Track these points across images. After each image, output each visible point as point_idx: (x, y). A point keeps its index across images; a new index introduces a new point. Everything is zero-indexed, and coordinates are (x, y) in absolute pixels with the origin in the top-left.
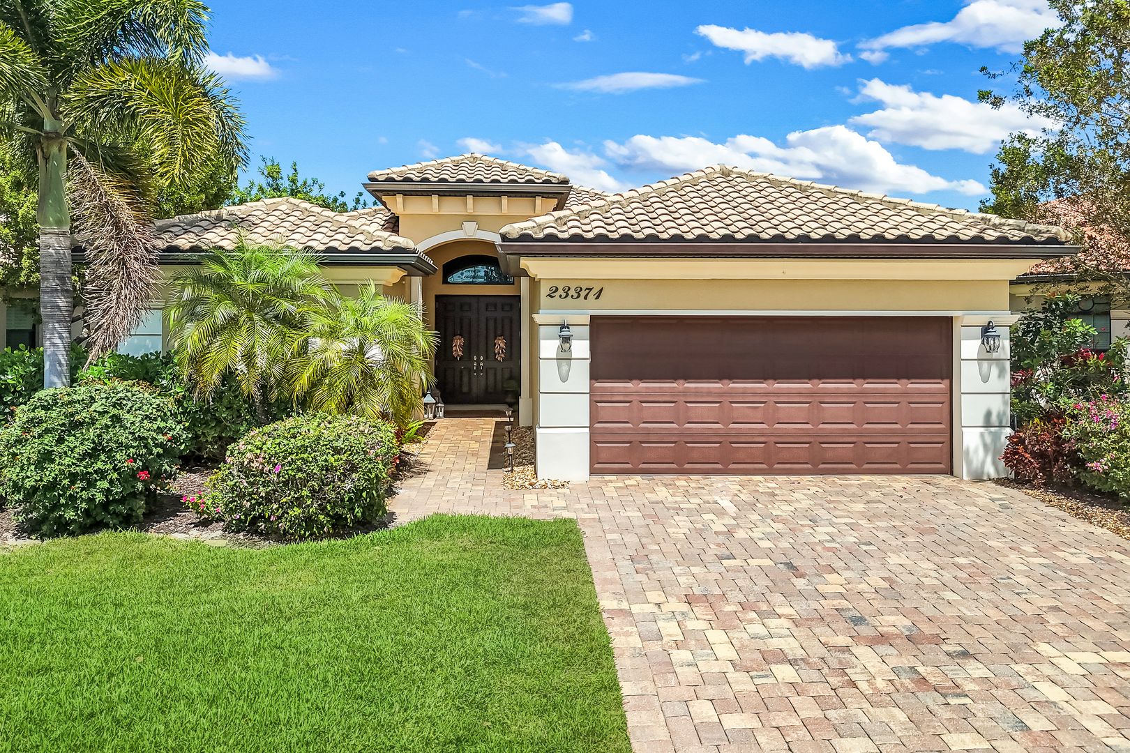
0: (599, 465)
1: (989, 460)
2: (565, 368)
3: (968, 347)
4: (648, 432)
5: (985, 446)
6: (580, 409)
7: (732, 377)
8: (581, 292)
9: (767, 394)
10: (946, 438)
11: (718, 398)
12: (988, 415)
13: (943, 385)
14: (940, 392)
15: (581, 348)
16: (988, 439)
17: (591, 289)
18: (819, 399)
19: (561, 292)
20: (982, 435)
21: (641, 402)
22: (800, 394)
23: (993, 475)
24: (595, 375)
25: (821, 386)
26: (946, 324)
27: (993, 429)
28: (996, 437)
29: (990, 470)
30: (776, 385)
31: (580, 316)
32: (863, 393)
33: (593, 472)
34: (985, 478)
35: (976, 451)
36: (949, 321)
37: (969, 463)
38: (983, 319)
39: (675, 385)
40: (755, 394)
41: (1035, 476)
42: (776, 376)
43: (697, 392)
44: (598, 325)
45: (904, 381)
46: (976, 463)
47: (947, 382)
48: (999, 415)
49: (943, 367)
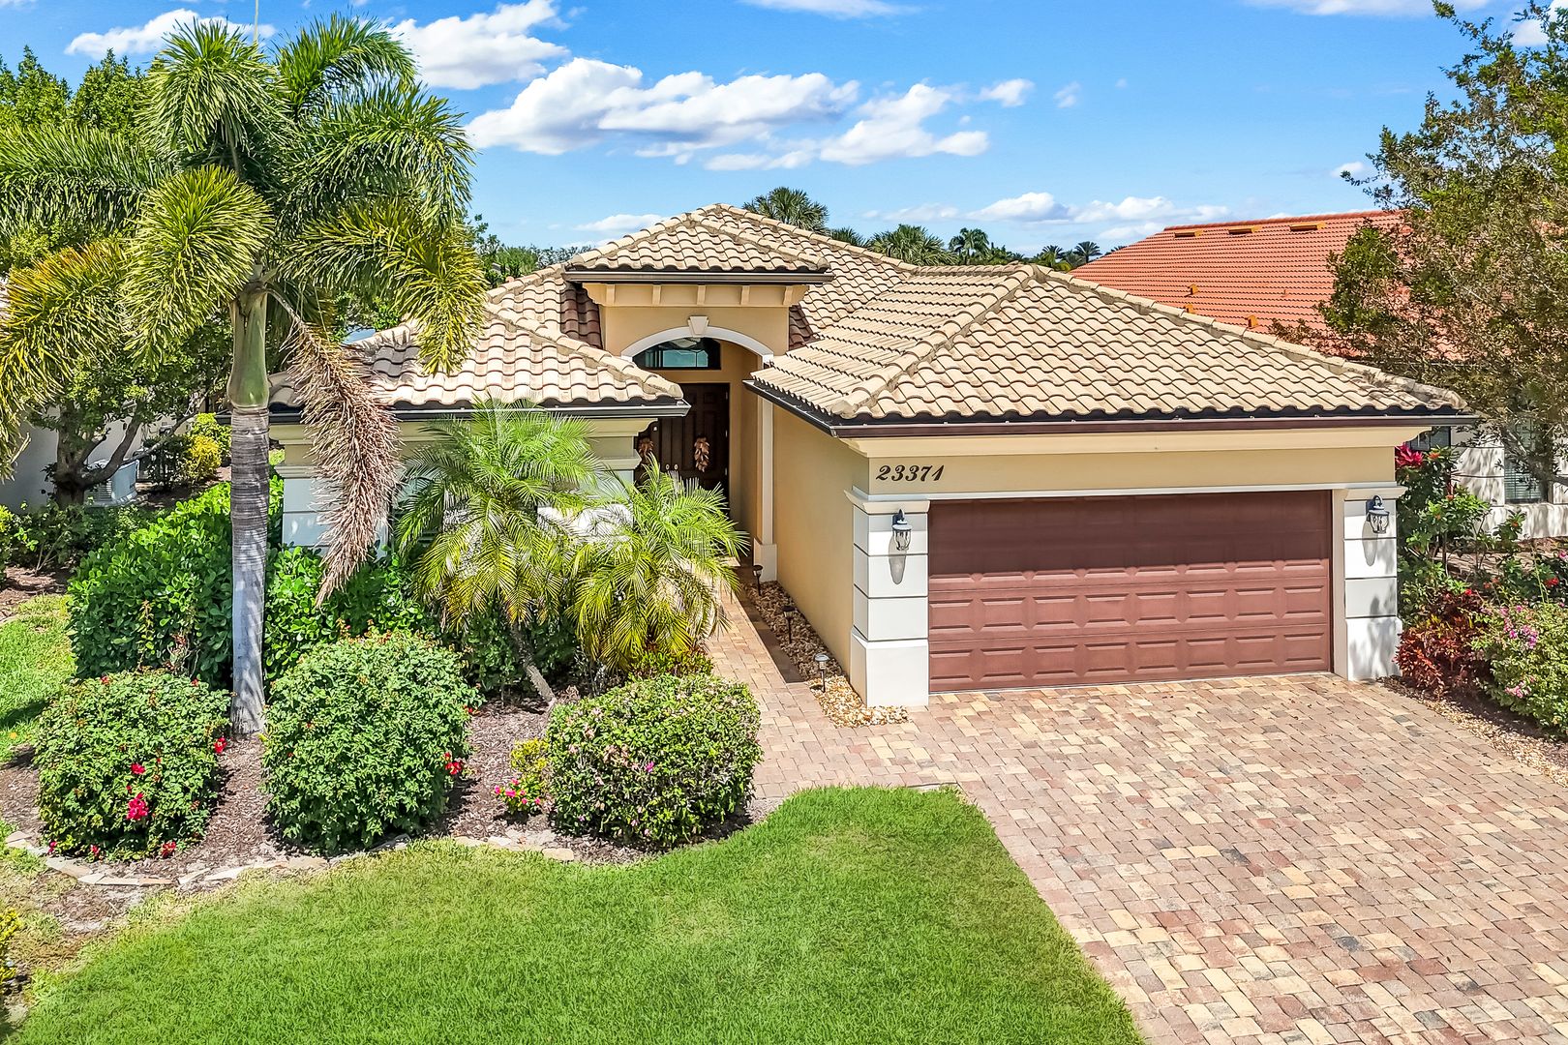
0: (939, 681)
1: (1377, 656)
2: (898, 566)
3: (1351, 525)
4: (992, 638)
5: (1373, 640)
6: (915, 618)
7: (1087, 565)
8: (919, 472)
9: (1128, 585)
10: (1325, 628)
11: (1072, 592)
12: (1375, 603)
13: (1321, 566)
14: (1316, 574)
15: (919, 541)
16: (1376, 633)
17: (929, 469)
18: (1186, 588)
19: (893, 472)
20: (1369, 628)
21: (983, 600)
22: (1165, 583)
23: (1382, 674)
24: (932, 573)
25: (1188, 572)
26: (1324, 499)
27: (1380, 620)
28: (1384, 628)
29: (1379, 669)
30: (1139, 574)
31: (917, 503)
32: (1234, 579)
33: (933, 689)
34: (1374, 677)
35: (1363, 646)
36: (1328, 495)
37: (1356, 660)
38: (1368, 493)
39: (1021, 578)
40: (1113, 586)
41: (1437, 684)
42: (1139, 563)
43: (1047, 586)
44: (938, 511)
45: (1279, 563)
46: (1363, 660)
47: (1326, 562)
48: (1386, 604)
49: (1321, 545)
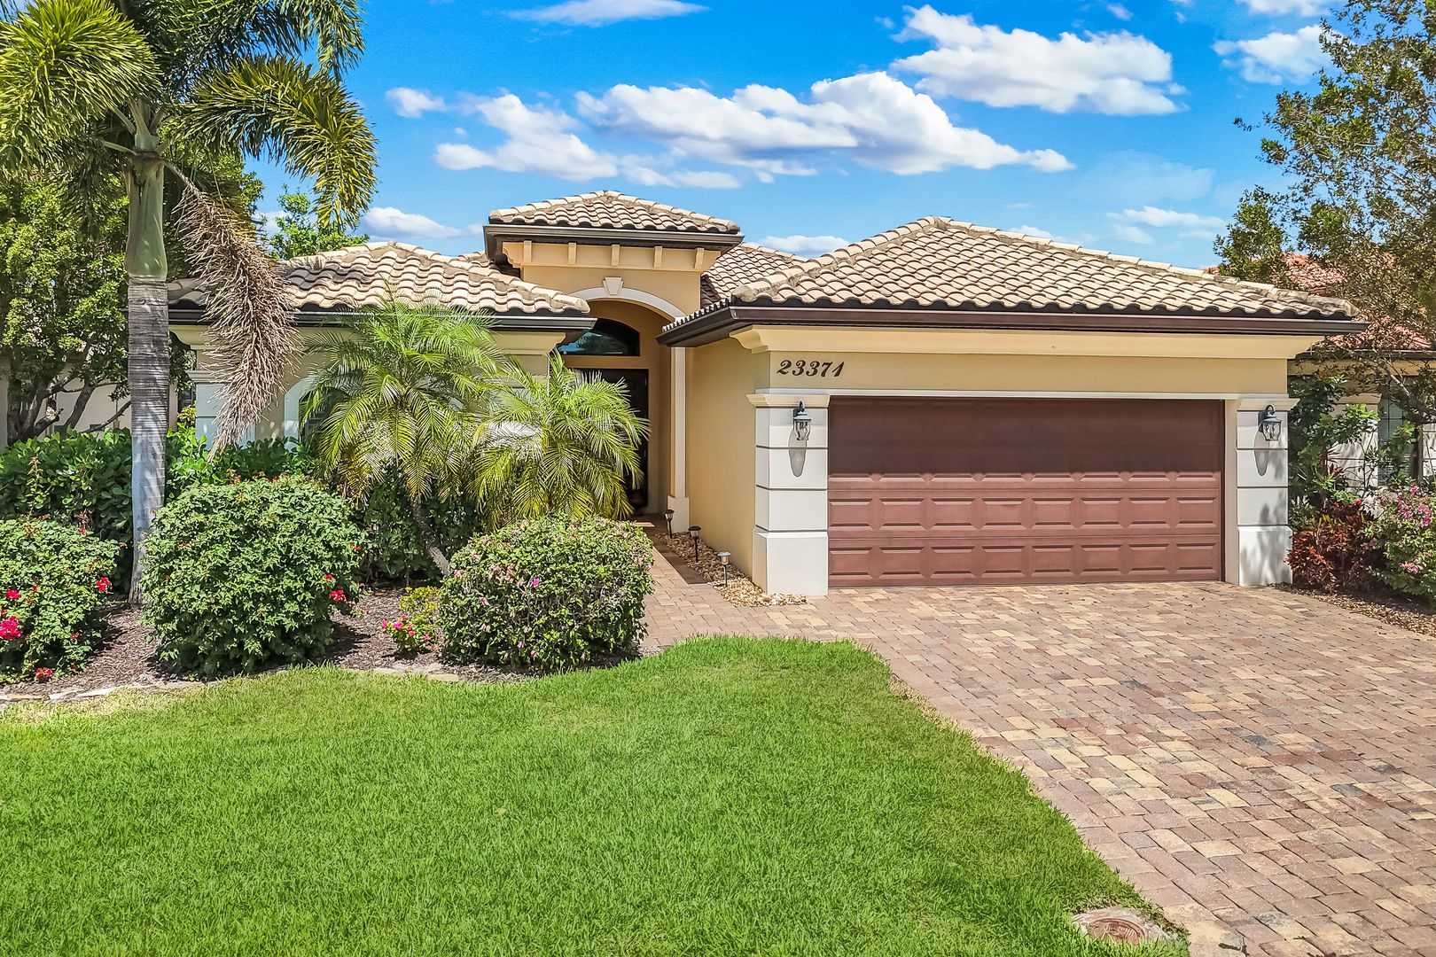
0: (838, 577)
1: (1267, 563)
2: (798, 459)
3: (1243, 434)
4: (890, 536)
5: (1263, 547)
6: (816, 509)
7: (985, 470)
8: (818, 367)
9: (1024, 490)
10: (1217, 539)
11: (967, 496)
12: (1265, 511)
13: (1214, 478)
14: (1209, 486)
15: (818, 434)
16: (1266, 540)
17: (829, 364)
18: (1084, 494)
19: (794, 367)
20: (1259, 535)
21: (883, 500)
22: (1060, 489)
23: (1271, 580)
24: (832, 471)
25: (1084, 480)
26: (1216, 409)
27: (1270, 528)
28: (1274, 537)
29: (1268, 574)
30: (1035, 480)
31: (817, 397)
32: (1128, 488)
33: (832, 585)
34: (1263, 584)
35: (1254, 553)
36: (1220, 405)
37: (1246, 567)
38: (1261, 404)
39: (920, 479)
40: (1012, 490)
41: (1328, 579)
42: (1034, 469)
43: (946, 489)
44: (838, 407)
45: (1173, 474)
46: (1253, 567)
47: (1218, 474)
48: (1276, 512)
49: (1212, 457)
